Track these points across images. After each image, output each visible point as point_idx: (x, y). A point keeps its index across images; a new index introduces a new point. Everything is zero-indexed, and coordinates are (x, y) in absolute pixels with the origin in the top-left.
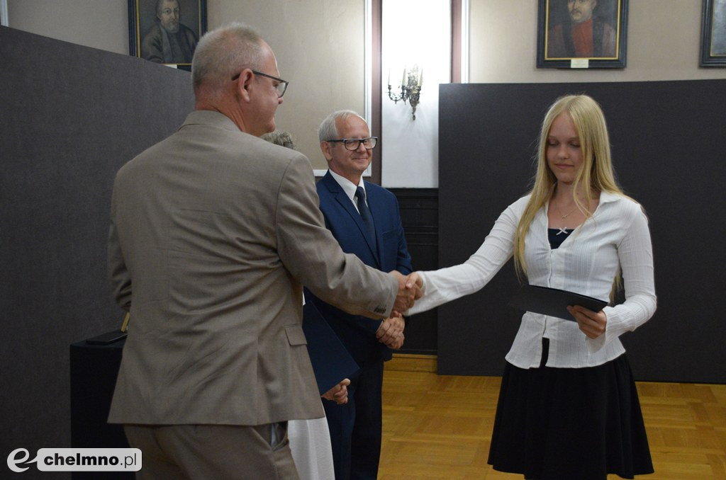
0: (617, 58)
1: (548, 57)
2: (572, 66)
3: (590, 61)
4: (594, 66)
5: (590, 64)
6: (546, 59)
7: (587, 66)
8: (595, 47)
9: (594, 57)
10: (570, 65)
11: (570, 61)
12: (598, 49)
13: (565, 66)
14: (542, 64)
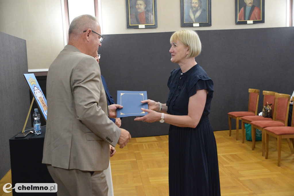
0: (154, 24)
1: (131, 24)
2: (139, 28)
3: (145, 25)
4: (147, 27)
5: (145, 27)
6: (130, 25)
7: (144, 27)
8: (146, 20)
9: (146, 24)
10: (138, 27)
11: (138, 26)
12: (148, 21)
13: (137, 27)
14: (129, 27)
